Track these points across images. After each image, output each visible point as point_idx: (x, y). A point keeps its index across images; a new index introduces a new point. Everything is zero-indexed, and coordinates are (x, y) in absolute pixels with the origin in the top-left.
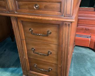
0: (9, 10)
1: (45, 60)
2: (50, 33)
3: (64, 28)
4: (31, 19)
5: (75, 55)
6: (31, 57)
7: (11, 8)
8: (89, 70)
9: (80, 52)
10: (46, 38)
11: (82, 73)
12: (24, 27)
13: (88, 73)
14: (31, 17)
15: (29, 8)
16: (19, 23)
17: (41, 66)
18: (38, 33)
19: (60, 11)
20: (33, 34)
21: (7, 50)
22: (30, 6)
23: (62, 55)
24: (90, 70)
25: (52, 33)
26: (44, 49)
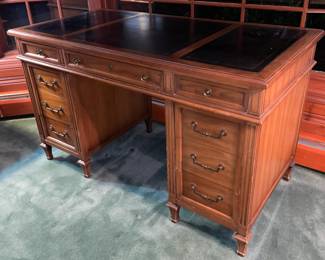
0: (164, 90)
1: (212, 180)
2: (225, 135)
3: (247, 132)
4: (197, 108)
5: (290, 188)
6: (188, 170)
7: (168, 86)
8: (313, 225)
9: (306, 183)
10: (216, 141)
11: (294, 226)
12: (183, 117)
13: (309, 229)
14: (196, 106)
15: (196, 92)
16: (177, 110)
17: (204, 189)
18: (205, 130)
19: (243, 104)
20: (198, 132)
21: (136, 150)
22: (199, 89)
23: (241, 174)
24: (316, 224)
25: (228, 135)
26: (211, 159)
